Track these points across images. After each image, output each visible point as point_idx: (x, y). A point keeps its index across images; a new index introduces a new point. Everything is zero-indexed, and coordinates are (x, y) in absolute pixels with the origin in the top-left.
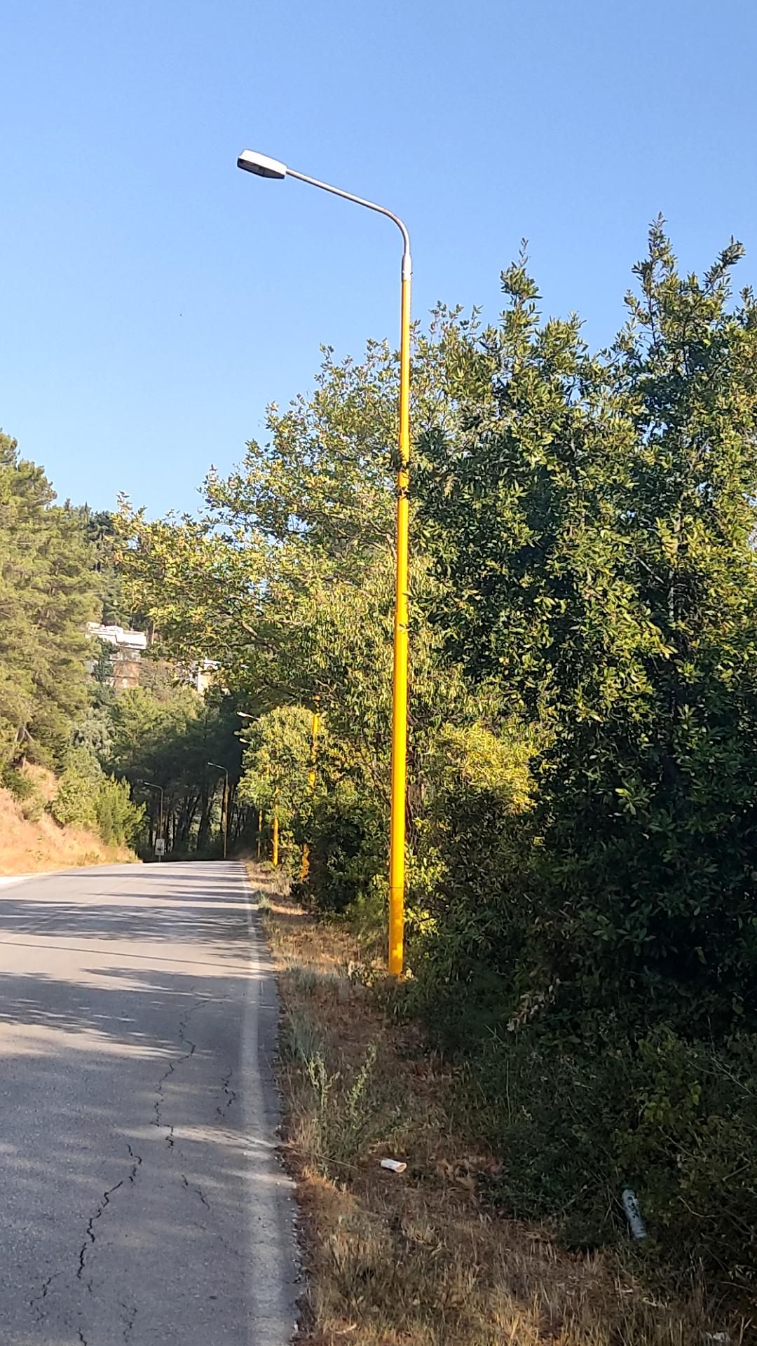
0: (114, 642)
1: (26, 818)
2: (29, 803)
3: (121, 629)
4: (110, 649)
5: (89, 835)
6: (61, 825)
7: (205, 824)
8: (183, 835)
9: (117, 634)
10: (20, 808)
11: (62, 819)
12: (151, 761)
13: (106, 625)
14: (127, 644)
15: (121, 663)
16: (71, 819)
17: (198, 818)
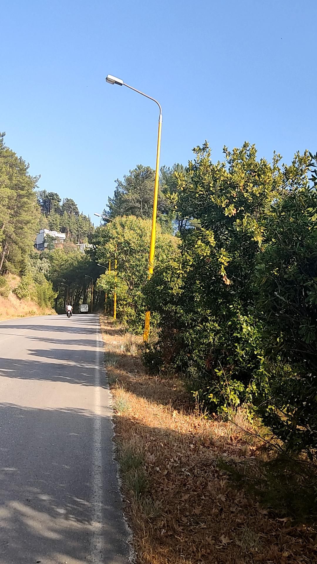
0: (54, 237)
1: (1, 295)
2: (3, 289)
3: (57, 232)
4: (53, 239)
5: (33, 303)
6: (20, 299)
7: (85, 299)
8: (77, 304)
9: (54, 234)
11: (20, 296)
13: (51, 231)
14: (59, 237)
15: (57, 244)
16: (24, 296)
17: (82, 297)
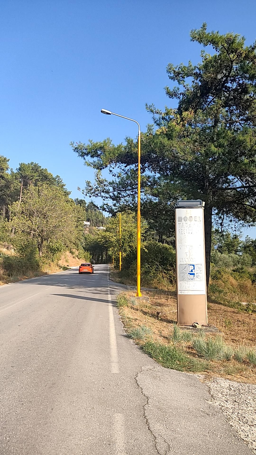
1: (74, 258)
2: (74, 255)
5: (83, 260)
6: (79, 259)
7: (102, 258)
8: (98, 259)
11: (79, 258)
12: (92, 247)
15: (85, 228)
16: (81, 258)
17: (101, 257)
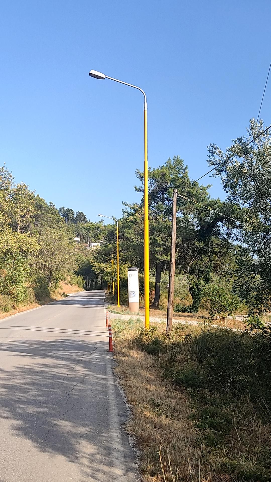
1: (66, 284)
5: (76, 286)
10: (65, 282)
11: (72, 284)
17: (95, 281)
